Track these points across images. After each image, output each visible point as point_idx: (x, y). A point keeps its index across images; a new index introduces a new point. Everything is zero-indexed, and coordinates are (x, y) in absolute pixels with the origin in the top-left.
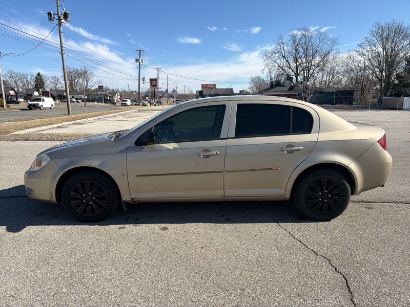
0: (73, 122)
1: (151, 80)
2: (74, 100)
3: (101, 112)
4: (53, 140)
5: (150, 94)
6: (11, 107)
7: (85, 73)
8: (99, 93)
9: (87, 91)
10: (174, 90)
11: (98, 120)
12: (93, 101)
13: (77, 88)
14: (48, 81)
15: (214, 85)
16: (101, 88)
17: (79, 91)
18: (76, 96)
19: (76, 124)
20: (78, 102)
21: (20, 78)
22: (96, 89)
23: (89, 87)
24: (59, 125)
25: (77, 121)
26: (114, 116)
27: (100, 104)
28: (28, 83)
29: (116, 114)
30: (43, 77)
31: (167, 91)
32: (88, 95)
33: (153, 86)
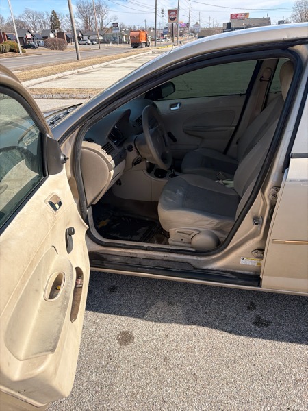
0: (76, 71)
1: (170, 12)
2: (89, 42)
3: (110, 57)
4: (43, 98)
5: (169, 31)
6: (27, 52)
7: (99, 7)
8: (114, 32)
9: (103, 31)
10: (197, 24)
11: (104, 67)
12: (108, 42)
13: (93, 27)
14: (64, 20)
15: (246, 14)
16: (115, 25)
17: (94, 30)
18: (91, 37)
19: (79, 73)
20: (93, 44)
21: (37, 18)
22: (111, 28)
23: (104, 26)
24: (60, 75)
25: (80, 70)
26: (124, 62)
27: (115, 45)
28: (45, 24)
29: (126, 58)
30: (57, 16)
31: (188, 25)
32: (103, 35)
33: (172, 19)
